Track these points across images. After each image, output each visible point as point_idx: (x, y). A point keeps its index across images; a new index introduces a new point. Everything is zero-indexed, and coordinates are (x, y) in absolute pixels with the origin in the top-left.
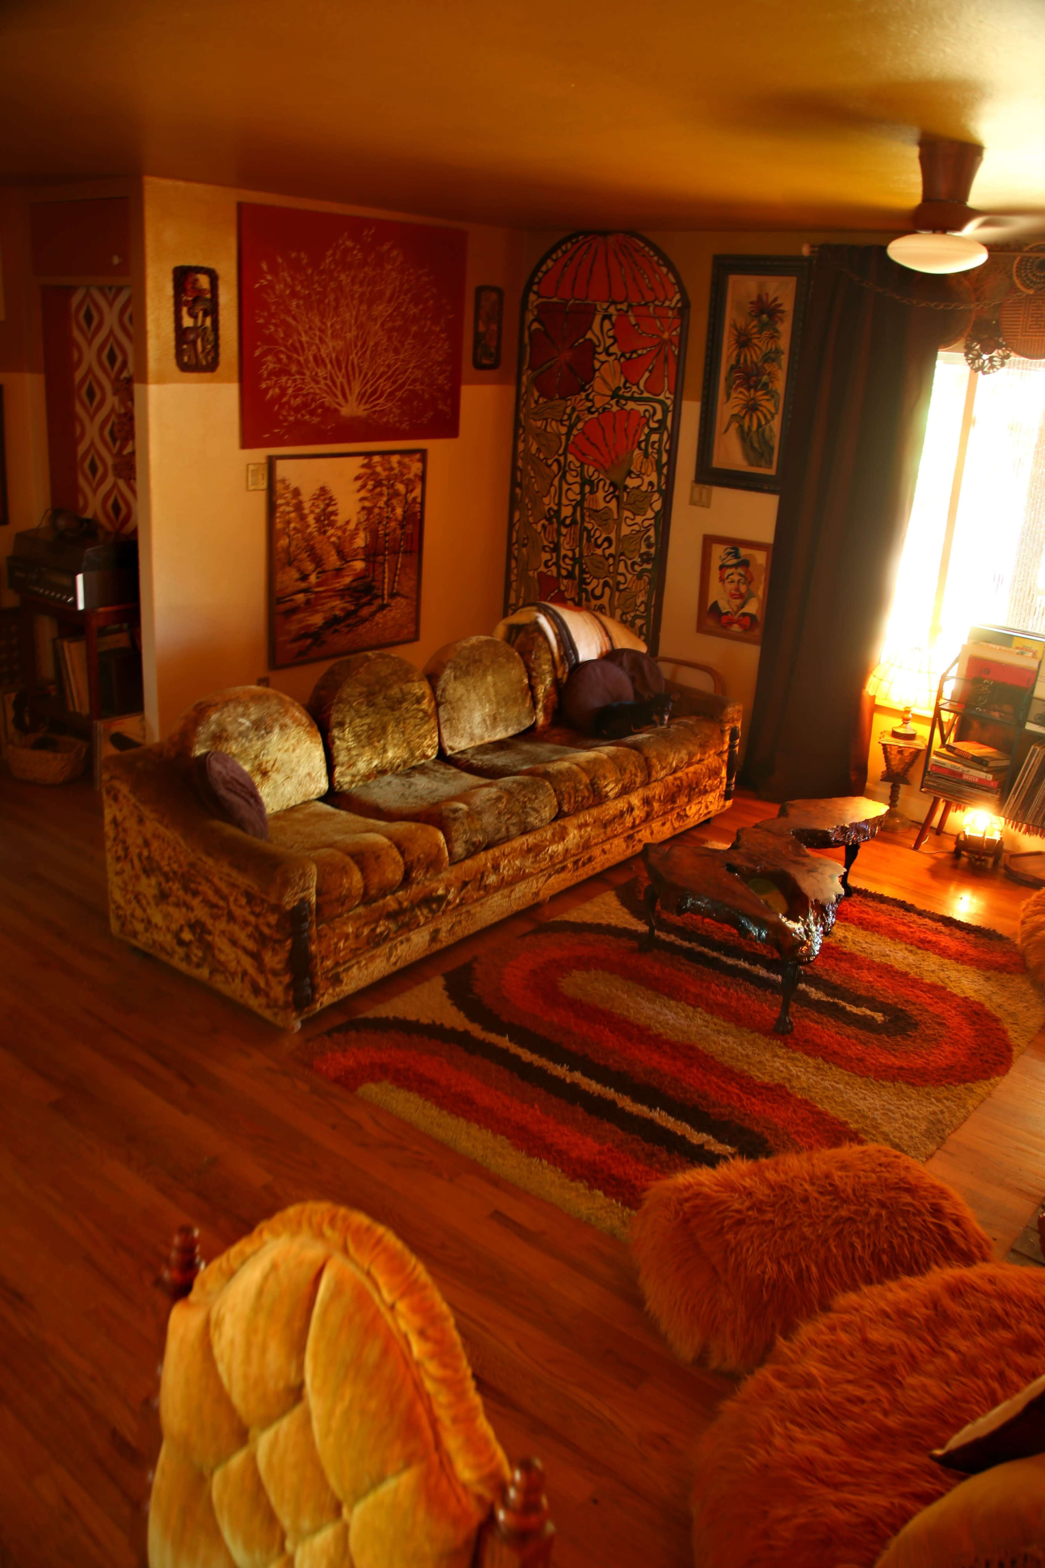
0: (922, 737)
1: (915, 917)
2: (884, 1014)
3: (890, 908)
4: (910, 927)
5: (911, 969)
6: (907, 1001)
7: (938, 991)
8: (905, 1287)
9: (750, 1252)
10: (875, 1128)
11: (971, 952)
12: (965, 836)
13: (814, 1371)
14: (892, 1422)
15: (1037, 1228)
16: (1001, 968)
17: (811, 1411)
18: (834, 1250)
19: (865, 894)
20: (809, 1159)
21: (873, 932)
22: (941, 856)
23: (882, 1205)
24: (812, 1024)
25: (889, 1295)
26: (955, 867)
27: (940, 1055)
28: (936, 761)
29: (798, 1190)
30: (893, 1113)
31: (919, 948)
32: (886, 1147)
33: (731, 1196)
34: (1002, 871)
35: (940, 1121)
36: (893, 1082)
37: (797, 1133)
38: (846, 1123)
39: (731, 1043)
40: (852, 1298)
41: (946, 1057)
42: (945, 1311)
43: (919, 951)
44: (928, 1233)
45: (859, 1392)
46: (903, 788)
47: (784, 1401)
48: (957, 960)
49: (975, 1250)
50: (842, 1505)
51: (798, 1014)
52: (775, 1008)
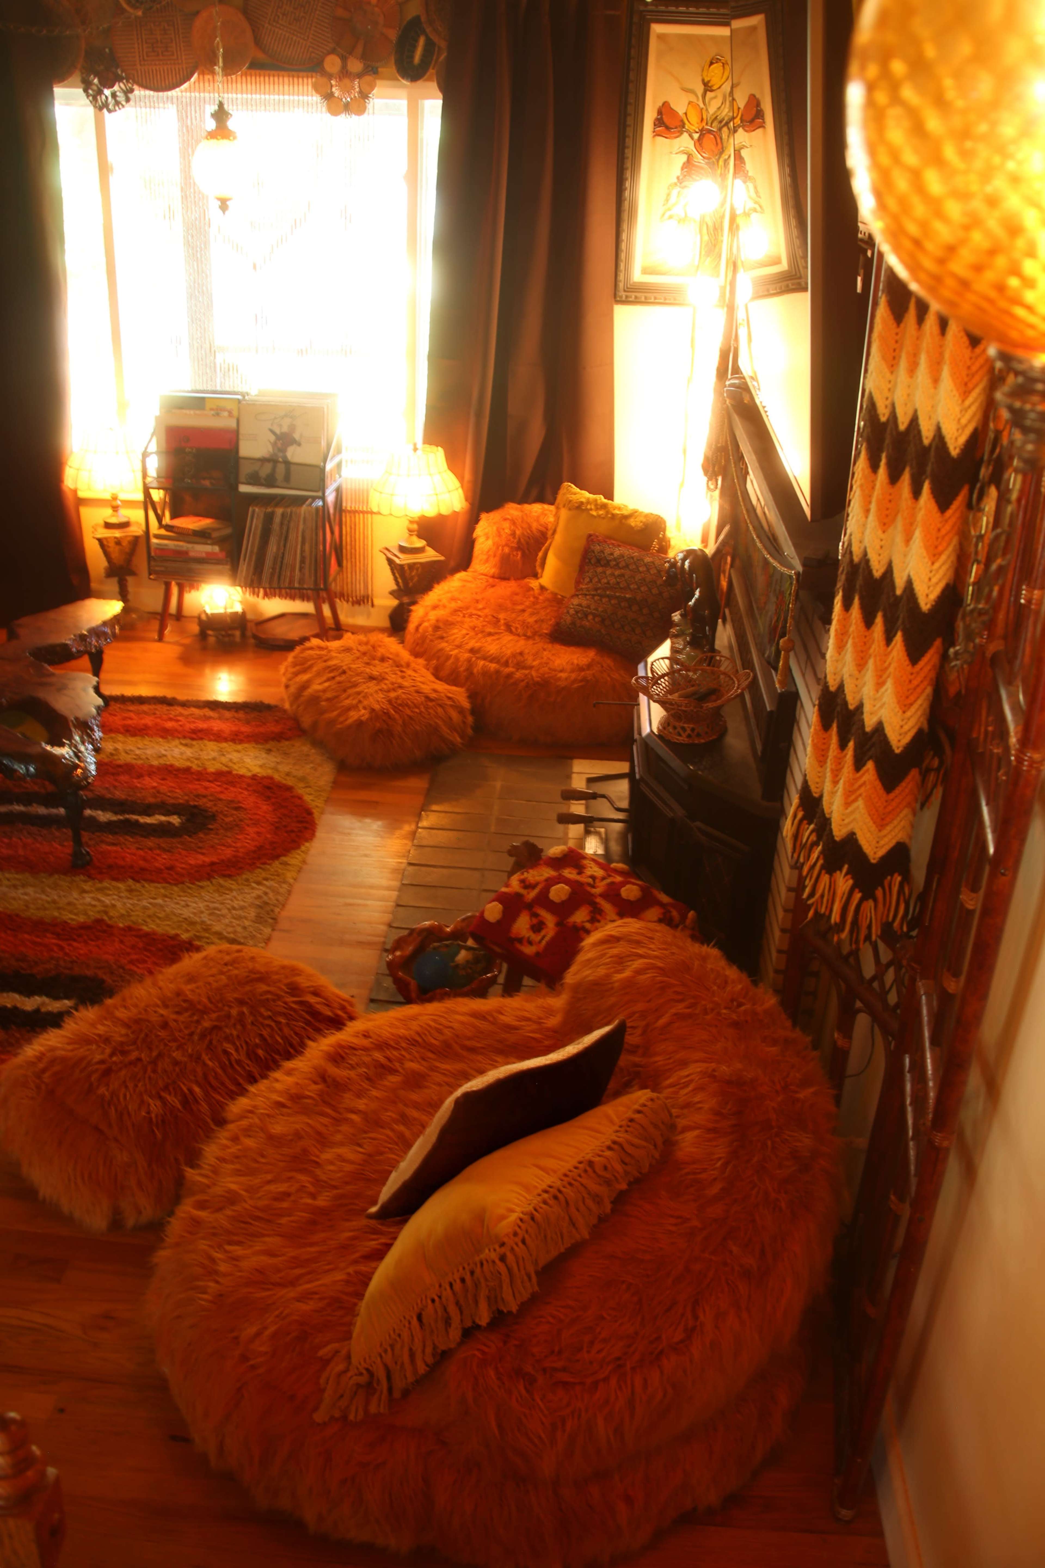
0: (137, 523)
1: (180, 710)
2: (179, 814)
3: (152, 707)
4: (178, 721)
5: (192, 762)
6: (198, 796)
7: (226, 777)
8: (289, 1073)
9: (128, 1098)
10: (206, 930)
11: (246, 729)
12: (207, 614)
13: (234, 1187)
14: (322, 1201)
15: (387, 972)
16: (279, 737)
17: (243, 1225)
18: (210, 1063)
19: (123, 700)
20: (155, 984)
21: (142, 736)
22: (187, 641)
23: (241, 1002)
24: (109, 848)
25: (277, 1086)
26: (204, 649)
27: (246, 838)
28: (157, 544)
29: (154, 1018)
30: (219, 910)
31: (193, 739)
32: (225, 946)
33: (89, 1050)
34: (252, 641)
35: (266, 903)
36: (209, 879)
37: (131, 962)
38: (177, 935)
39: (32, 893)
40: (243, 1102)
41: (253, 840)
42: (334, 1080)
43: (194, 743)
44: (292, 1013)
45: (282, 1187)
46: (130, 580)
47: (214, 1228)
48: (233, 741)
49: (340, 1013)
50: (303, 1297)
51: (91, 843)
52: (66, 844)
